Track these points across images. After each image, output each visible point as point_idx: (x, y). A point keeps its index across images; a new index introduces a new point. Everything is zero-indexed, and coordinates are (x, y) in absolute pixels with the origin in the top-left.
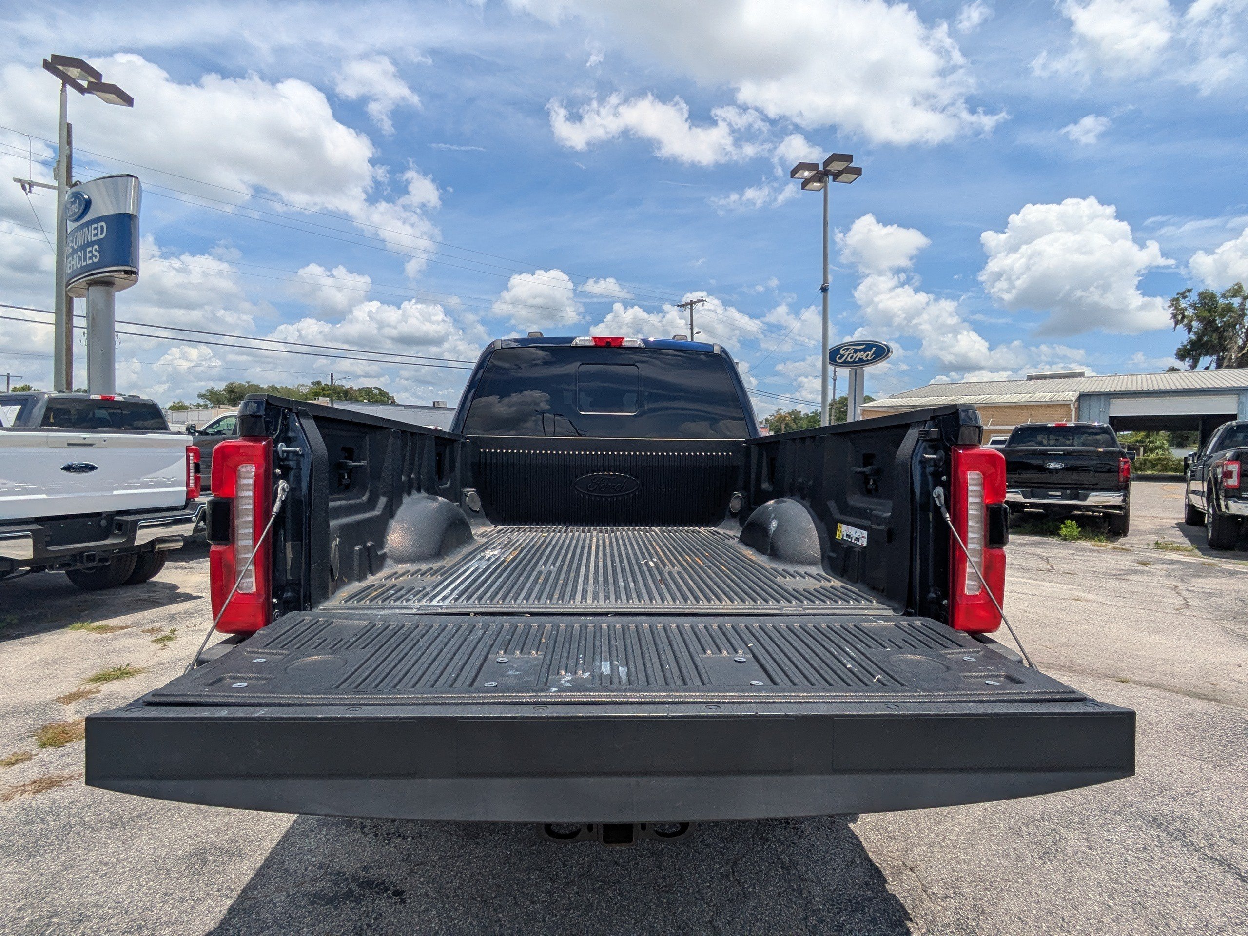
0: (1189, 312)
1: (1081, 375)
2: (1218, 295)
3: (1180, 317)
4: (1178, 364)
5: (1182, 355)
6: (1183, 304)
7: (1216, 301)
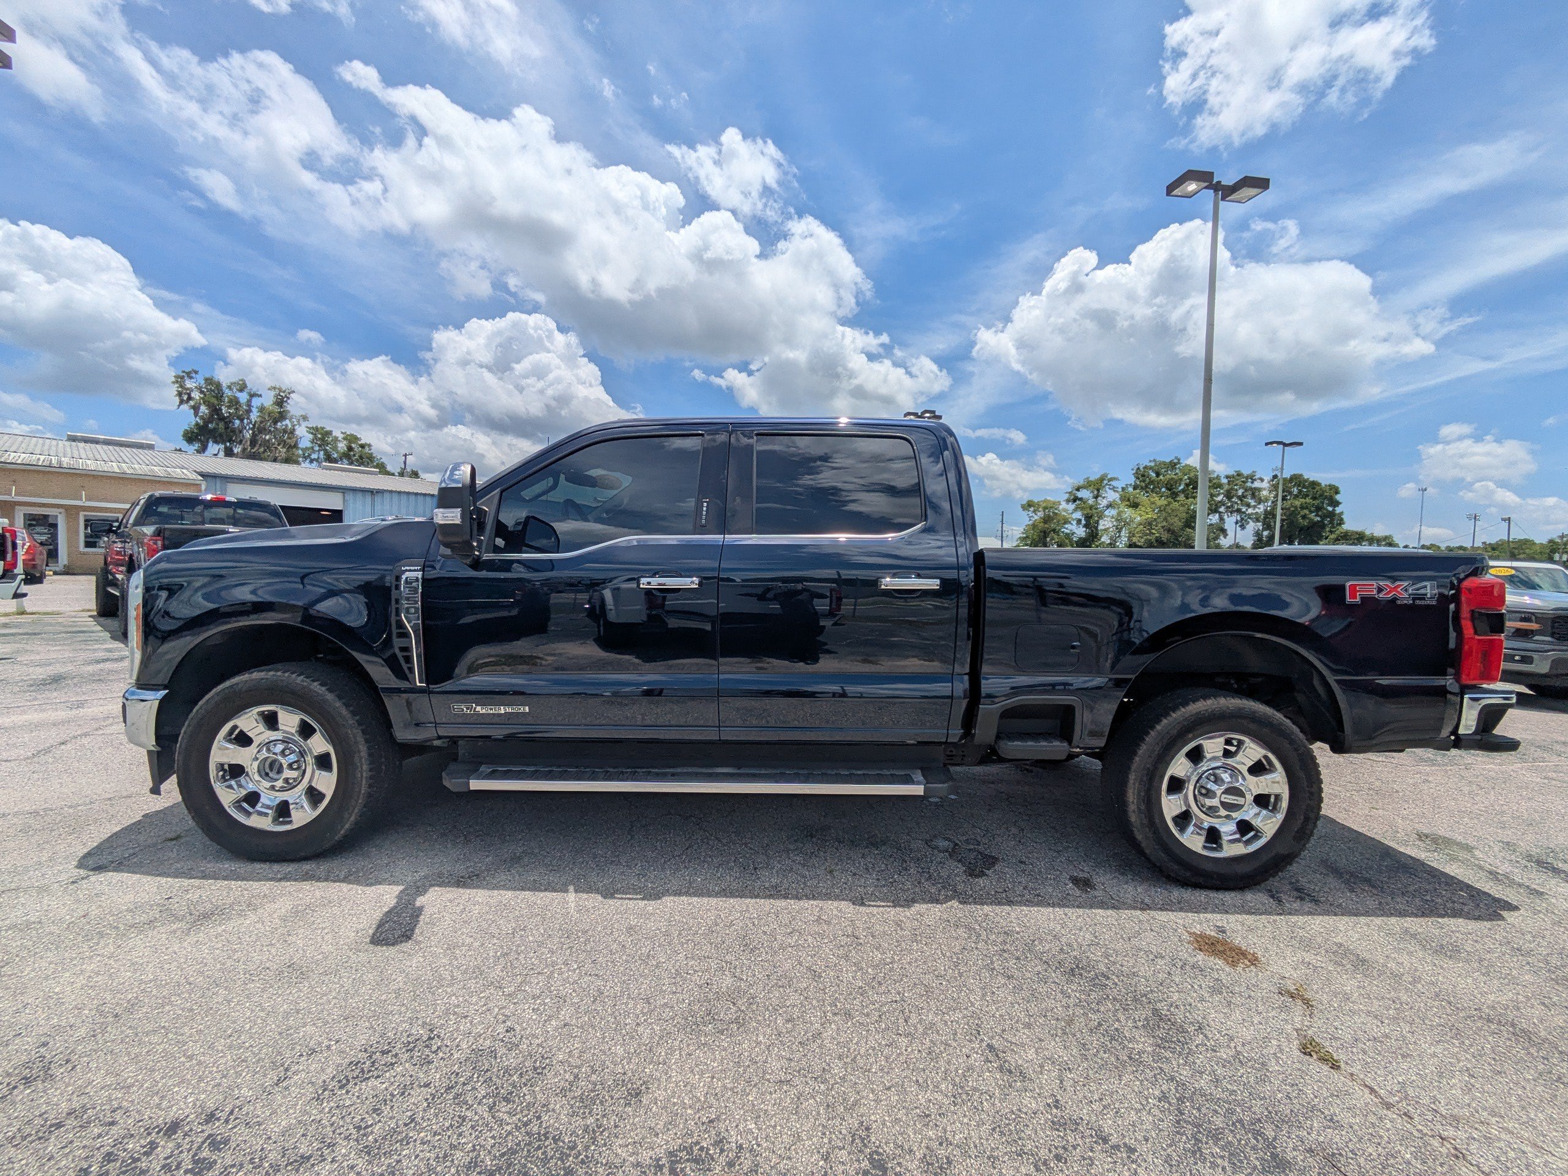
0: (196, 395)
1: (151, 447)
2: (224, 385)
3: (185, 397)
4: (184, 445)
5: (190, 437)
6: (189, 384)
7: (222, 390)
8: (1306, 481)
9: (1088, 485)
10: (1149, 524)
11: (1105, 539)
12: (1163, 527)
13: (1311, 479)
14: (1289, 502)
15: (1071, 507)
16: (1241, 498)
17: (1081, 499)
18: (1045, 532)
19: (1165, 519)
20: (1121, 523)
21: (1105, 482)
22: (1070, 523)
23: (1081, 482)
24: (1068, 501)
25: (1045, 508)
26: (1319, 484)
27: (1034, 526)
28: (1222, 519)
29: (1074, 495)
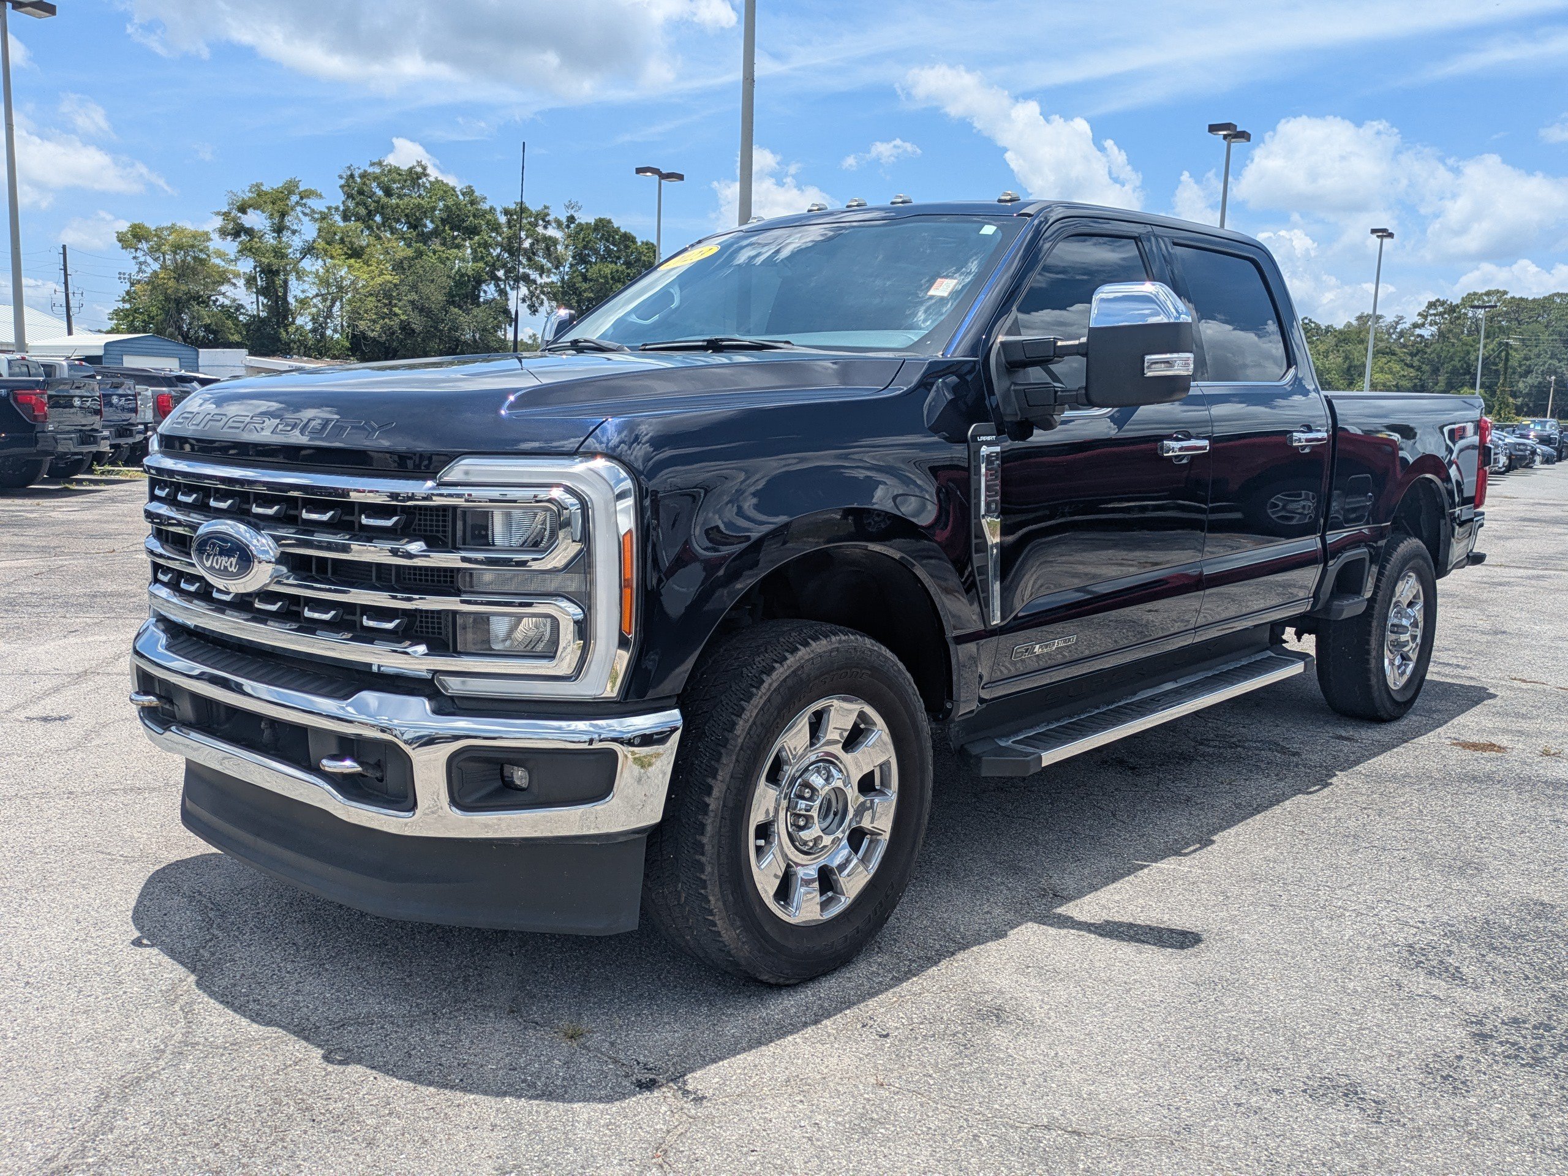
8: (617, 231)
9: (260, 200)
10: (387, 295)
11: (304, 321)
12: (412, 302)
13: (623, 230)
14: (596, 268)
15: (231, 247)
16: (531, 254)
17: (250, 232)
18: (178, 301)
19: (414, 288)
20: (332, 289)
21: (294, 198)
22: (229, 281)
23: (246, 194)
24: (223, 232)
25: (177, 248)
26: (633, 240)
27: (153, 282)
28: (502, 292)
29: (234, 220)
